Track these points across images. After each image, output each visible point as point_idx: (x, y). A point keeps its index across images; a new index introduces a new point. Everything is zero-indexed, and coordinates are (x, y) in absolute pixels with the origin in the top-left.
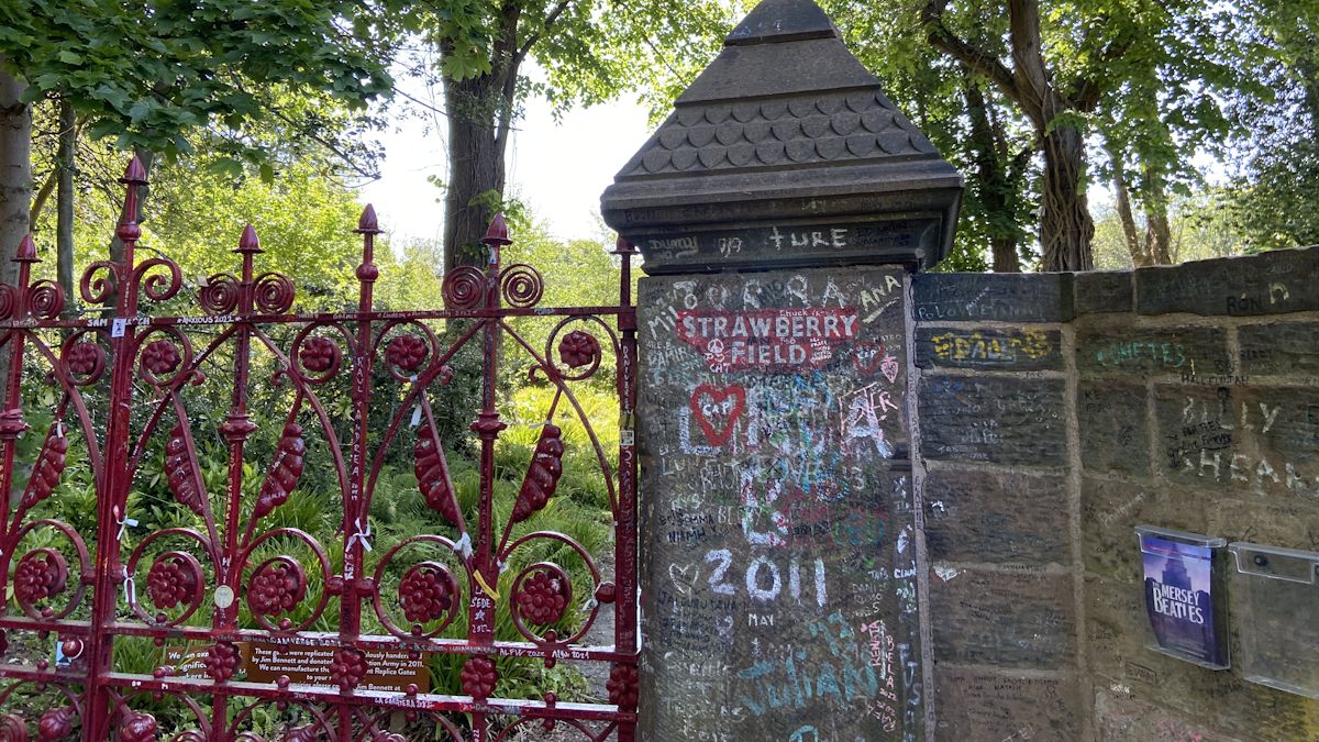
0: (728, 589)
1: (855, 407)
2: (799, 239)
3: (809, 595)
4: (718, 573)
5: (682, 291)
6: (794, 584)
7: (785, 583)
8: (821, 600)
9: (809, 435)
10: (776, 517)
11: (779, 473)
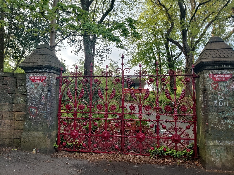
0: (217, 105)
1: (232, 85)
2: (225, 66)
3: (226, 105)
4: (215, 103)
5: (210, 72)
6: (225, 104)
7: (223, 104)
8: (228, 106)
9: (226, 88)
10: (222, 97)
11: (223, 92)
